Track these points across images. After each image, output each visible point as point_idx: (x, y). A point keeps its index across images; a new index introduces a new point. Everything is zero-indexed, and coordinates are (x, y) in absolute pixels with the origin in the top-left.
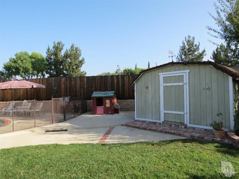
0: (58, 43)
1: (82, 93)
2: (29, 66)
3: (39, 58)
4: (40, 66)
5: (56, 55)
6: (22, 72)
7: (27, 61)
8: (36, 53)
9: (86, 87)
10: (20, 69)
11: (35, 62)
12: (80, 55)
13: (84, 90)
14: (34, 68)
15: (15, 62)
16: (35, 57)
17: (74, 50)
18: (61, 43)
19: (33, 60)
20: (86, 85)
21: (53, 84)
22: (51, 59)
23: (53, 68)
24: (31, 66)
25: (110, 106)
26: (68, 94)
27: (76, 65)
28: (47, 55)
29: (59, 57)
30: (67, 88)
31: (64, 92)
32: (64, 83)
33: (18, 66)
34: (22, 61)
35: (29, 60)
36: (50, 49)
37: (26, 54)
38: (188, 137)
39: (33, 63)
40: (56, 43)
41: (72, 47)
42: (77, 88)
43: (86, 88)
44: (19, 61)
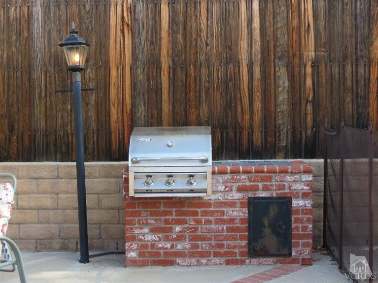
1: (283, 97)
9: (310, 53)
13: (295, 81)
20: (311, 40)
21: (38, 27)
26: (166, 108)
30: (154, 62)
31: (133, 97)
32: (131, 26)
42: (238, 64)
43: (315, 65)
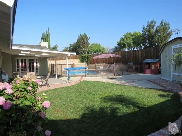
0: (151, 22)
2: (131, 42)
3: (138, 35)
4: (138, 41)
5: (149, 31)
6: (127, 46)
7: (130, 38)
8: (136, 32)
10: (125, 44)
11: (135, 38)
12: (169, 28)
14: (134, 43)
15: (123, 40)
16: (135, 35)
17: (164, 25)
18: (154, 21)
19: (134, 37)
20: (144, 55)
22: (146, 35)
23: (147, 41)
24: (132, 42)
25: (155, 69)
27: (164, 37)
28: (142, 32)
29: (151, 32)
33: (124, 42)
34: (127, 39)
35: (131, 37)
36: (145, 28)
37: (130, 34)
38: (168, 89)
39: (133, 39)
40: (150, 22)
41: (162, 23)
44: (125, 39)
